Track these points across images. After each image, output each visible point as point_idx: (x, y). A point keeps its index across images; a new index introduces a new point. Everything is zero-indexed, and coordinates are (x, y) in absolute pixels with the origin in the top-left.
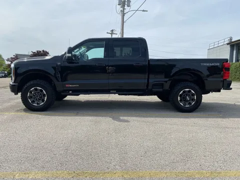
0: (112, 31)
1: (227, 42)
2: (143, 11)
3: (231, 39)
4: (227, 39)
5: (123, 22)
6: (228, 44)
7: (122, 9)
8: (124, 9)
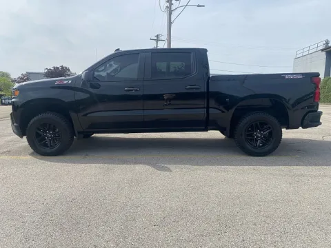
0: (157, 36)
1: (321, 48)
2: (199, 6)
3: (327, 43)
4: (322, 44)
5: (170, 23)
6: (322, 50)
7: (168, 4)
8: (171, 4)
